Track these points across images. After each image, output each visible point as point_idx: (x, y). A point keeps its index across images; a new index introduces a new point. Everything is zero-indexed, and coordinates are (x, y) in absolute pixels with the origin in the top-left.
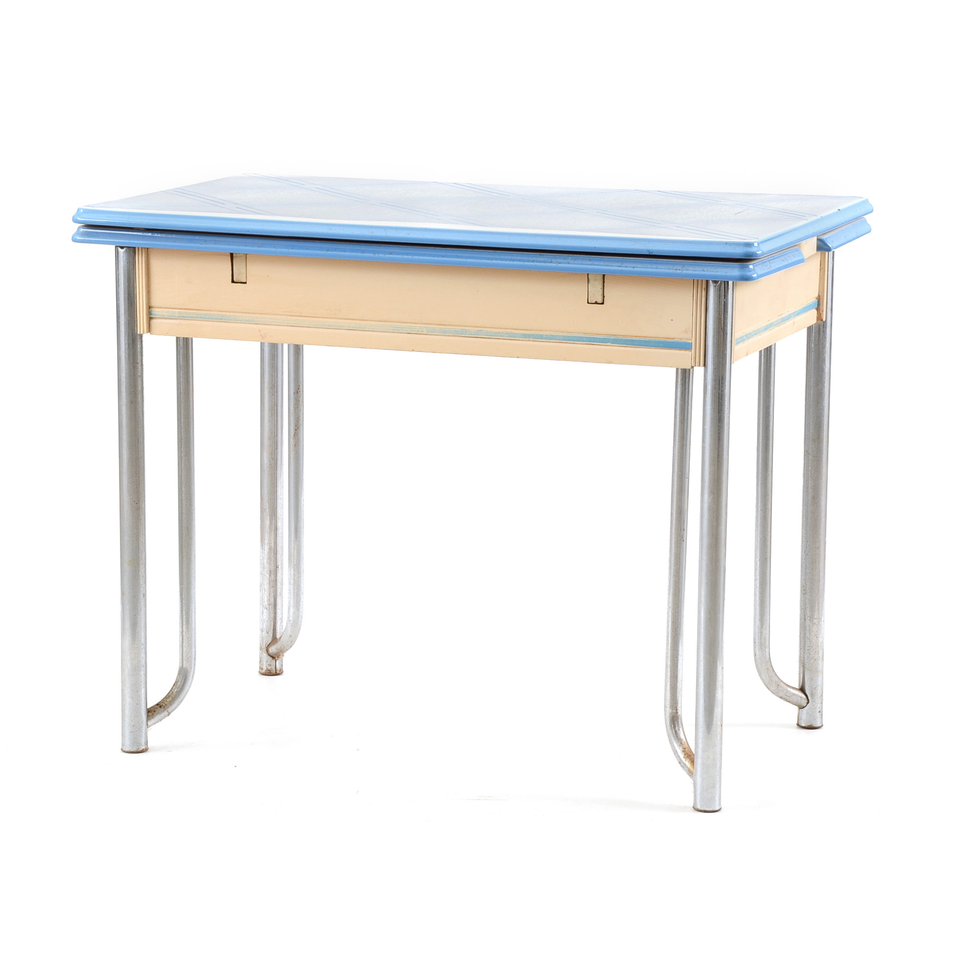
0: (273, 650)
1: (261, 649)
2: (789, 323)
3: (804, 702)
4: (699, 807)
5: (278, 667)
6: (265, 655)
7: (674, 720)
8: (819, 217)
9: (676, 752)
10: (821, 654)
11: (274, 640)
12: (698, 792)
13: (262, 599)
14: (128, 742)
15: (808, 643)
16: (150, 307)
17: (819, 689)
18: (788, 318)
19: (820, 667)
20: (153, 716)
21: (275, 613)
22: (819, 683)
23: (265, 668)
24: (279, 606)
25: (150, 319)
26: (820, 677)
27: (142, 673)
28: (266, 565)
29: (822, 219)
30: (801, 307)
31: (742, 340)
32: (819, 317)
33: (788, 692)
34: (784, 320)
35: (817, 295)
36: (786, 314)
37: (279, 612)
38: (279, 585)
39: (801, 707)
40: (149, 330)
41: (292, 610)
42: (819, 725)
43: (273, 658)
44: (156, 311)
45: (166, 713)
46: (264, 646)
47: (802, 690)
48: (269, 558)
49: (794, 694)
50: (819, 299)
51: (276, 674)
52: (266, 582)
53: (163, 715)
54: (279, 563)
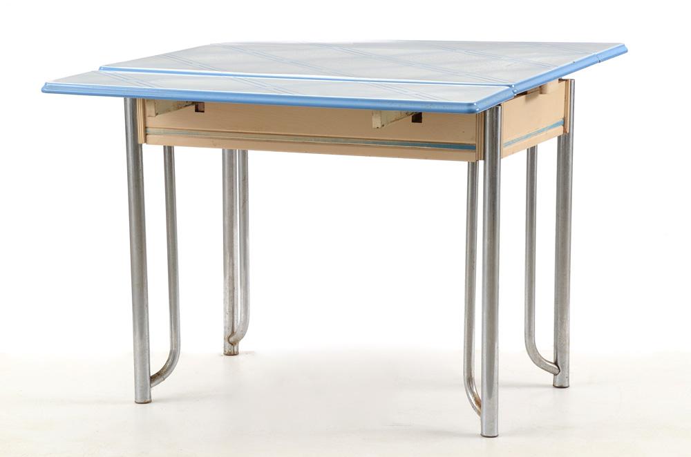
0: (232, 339)
1: (225, 339)
2: (544, 134)
3: (557, 371)
4: (484, 434)
5: (235, 350)
6: (227, 343)
7: (470, 380)
8: (559, 67)
9: (470, 400)
10: (567, 341)
11: (233, 333)
12: (484, 424)
13: (225, 308)
14: (139, 397)
15: (559, 335)
16: (146, 128)
17: (567, 363)
18: (543, 130)
19: (567, 350)
20: (154, 381)
21: (233, 317)
22: (567, 360)
23: (227, 351)
24: (235, 313)
25: (146, 135)
26: (567, 357)
27: (147, 354)
28: (228, 287)
29: (561, 68)
30: (551, 124)
31: (509, 144)
32: (565, 131)
33: (546, 364)
34: (539, 132)
35: (563, 117)
36: (541, 128)
37: (235, 316)
38: (235, 299)
39: (555, 375)
40: (146, 141)
41: (242, 315)
42: (567, 385)
43: (232, 344)
44: (149, 130)
45: (162, 379)
46: (227, 337)
47: (556, 363)
48: (229, 283)
49: (550, 366)
50: (564, 119)
51: (234, 355)
52: (228, 297)
53: (160, 380)
54: (235, 286)
